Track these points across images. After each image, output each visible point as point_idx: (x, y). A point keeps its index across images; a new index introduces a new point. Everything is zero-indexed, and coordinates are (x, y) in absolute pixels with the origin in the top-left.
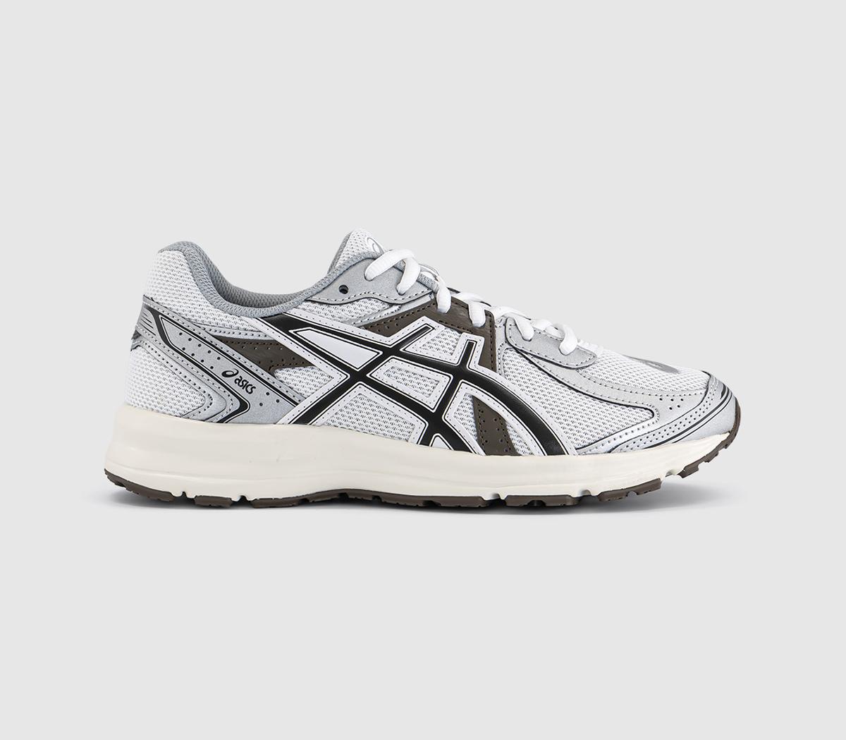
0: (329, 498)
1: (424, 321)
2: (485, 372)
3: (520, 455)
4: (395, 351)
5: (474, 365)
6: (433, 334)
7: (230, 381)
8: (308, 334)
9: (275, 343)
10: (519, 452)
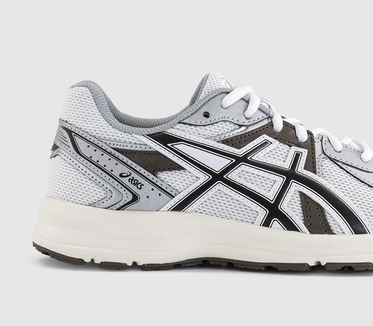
1: (264, 137)
2: (309, 174)
3: (335, 234)
4: (244, 159)
5: (301, 169)
6: (271, 147)
7: (125, 180)
8: (181, 147)
9: (157, 153)
10: (334, 232)
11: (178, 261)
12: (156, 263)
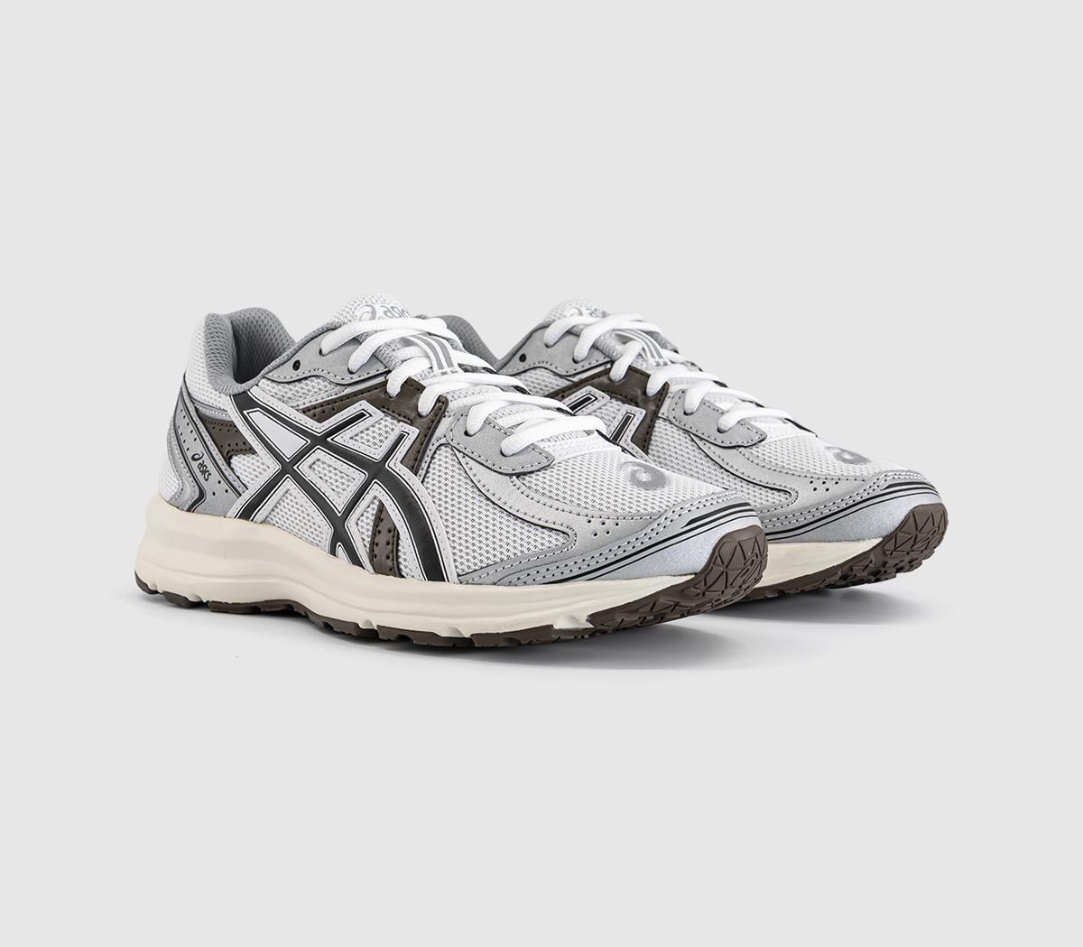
0: (279, 609)
1: (363, 405)
3: (404, 577)
7: (195, 465)
9: (232, 425)
10: (403, 574)
11: (254, 601)
12: (223, 601)
